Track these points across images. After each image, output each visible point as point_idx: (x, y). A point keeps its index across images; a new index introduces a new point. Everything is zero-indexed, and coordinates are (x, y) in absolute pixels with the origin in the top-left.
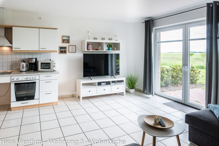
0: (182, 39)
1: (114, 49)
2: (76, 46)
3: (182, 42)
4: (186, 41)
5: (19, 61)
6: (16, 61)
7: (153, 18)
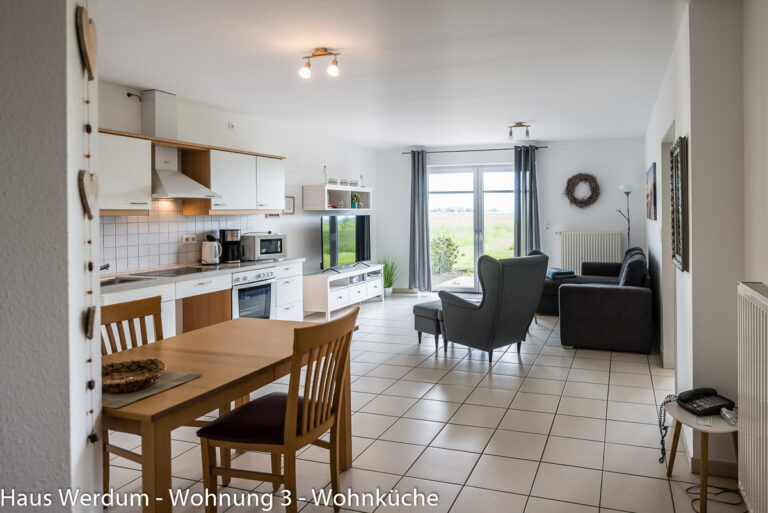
0: (472, 189)
3: (472, 195)
4: (478, 193)
5: (193, 239)
6: (187, 239)
7: (429, 148)
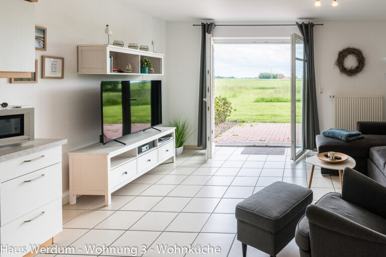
1: (150, 72)
2: (63, 59)
